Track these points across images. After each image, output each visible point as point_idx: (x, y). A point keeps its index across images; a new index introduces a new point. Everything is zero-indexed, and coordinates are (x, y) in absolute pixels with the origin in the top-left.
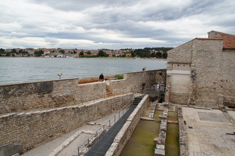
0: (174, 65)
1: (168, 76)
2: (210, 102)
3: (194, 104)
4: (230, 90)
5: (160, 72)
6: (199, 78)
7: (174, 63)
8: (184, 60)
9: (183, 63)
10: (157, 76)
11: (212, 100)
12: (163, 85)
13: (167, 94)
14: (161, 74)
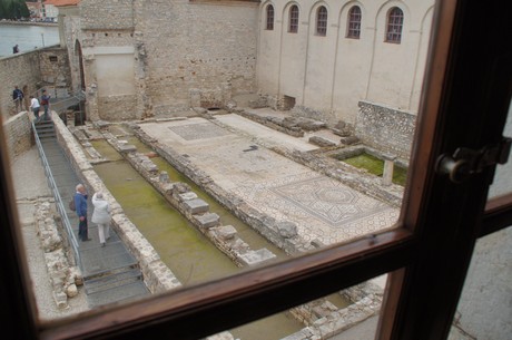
0: (97, 34)
1: (87, 61)
2: (178, 106)
3: (152, 115)
4: (208, 78)
5: (52, 54)
6: (153, 60)
7: (97, 30)
8: (118, 23)
9: (116, 30)
10: (43, 64)
11: (181, 102)
12: (65, 84)
13: (92, 103)
14: (53, 59)
